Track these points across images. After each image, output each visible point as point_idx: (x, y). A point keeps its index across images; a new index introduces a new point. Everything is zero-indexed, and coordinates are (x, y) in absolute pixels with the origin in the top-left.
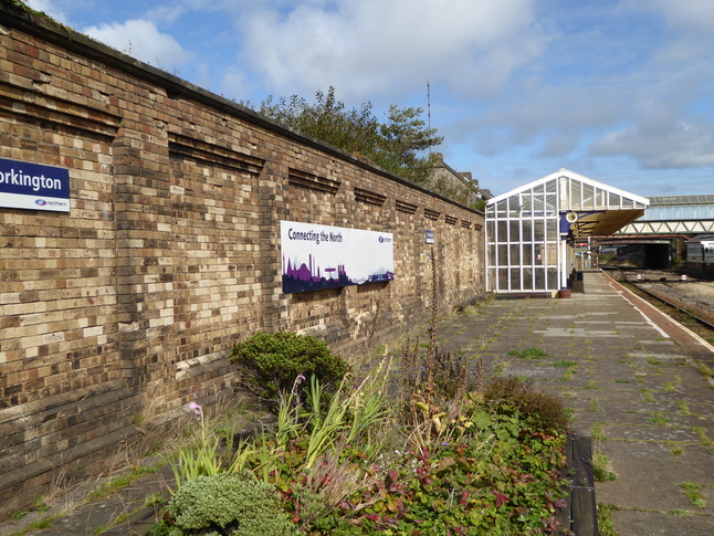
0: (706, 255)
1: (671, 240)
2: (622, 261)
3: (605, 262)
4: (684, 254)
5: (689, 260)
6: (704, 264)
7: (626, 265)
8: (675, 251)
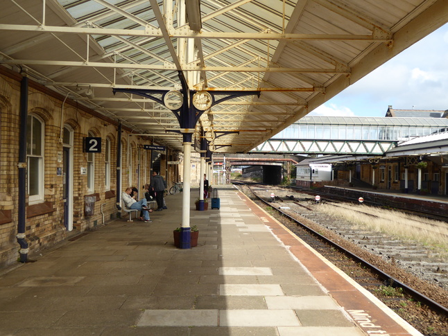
0: (313, 175)
1: (283, 163)
2: (246, 178)
3: (234, 178)
4: (294, 174)
5: (298, 178)
6: (312, 183)
7: (249, 180)
8: (286, 171)
